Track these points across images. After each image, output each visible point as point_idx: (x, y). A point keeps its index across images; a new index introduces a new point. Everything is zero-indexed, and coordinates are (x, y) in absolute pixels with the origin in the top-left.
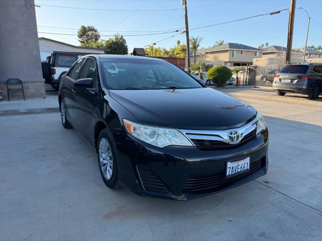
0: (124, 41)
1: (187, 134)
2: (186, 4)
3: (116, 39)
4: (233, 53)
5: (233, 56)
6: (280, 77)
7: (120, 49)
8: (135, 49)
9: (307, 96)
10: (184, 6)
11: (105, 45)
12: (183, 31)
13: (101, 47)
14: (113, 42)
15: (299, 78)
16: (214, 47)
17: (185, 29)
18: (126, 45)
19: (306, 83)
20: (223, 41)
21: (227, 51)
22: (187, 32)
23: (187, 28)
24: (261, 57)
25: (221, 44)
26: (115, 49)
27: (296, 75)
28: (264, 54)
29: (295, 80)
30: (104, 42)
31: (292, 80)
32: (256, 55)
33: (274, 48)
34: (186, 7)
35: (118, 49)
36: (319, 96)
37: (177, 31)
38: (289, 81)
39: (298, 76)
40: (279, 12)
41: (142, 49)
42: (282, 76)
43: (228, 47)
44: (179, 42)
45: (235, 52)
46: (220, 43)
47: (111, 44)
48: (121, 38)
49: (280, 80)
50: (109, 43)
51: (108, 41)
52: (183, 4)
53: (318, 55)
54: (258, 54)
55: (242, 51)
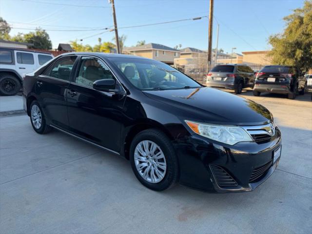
0: (47, 35)
1: (248, 130)
2: (113, 3)
3: (37, 33)
4: (156, 53)
5: (156, 55)
6: (212, 76)
7: (43, 44)
8: (60, 45)
9: (234, 91)
10: (112, 4)
11: (24, 39)
12: (112, 29)
13: (20, 42)
14: (34, 36)
15: (228, 76)
16: (137, 46)
17: (114, 28)
18: (49, 40)
19: (234, 80)
20: (144, 41)
21: (150, 51)
22: (116, 31)
23: (116, 27)
24: (179, 57)
25: (143, 44)
26: (37, 43)
27: (225, 74)
28: (182, 54)
29: (225, 78)
30: (22, 36)
31: (223, 78)
32: (175, 55)
33: (189, 50)
34: (114, 6)
35: (41, 43)
36: (243, 91)
37: (106, 29)
38: (220, 79)
39: (227, 75)
40: (200, 18)
41: (68, 45)
42: (214, 74)
43: (151, 46)
44: (100, 40)
45: (158, 52)
46: (141, 42)
47: (32, 38)
48: (43, 33)
49: (213, 78)
50: (29, 37)
51: (28, 35)
52: (111, 3)
53: (222, 57)
54: (177, 54)
55: (163, 52)
